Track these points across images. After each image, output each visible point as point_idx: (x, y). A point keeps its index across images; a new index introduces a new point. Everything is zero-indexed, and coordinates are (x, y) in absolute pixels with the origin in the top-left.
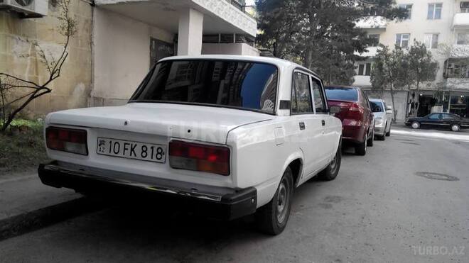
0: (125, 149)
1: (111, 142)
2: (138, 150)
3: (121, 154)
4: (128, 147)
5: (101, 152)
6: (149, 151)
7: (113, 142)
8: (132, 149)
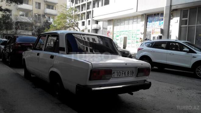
0: (122, 74)
1: (117, 72)
2: (126, 73)
3: (121, 76)
4: (123, 73)
5: (114, 77)
6: (130, 73)
7: (118, 72)
8: (125, 73)
